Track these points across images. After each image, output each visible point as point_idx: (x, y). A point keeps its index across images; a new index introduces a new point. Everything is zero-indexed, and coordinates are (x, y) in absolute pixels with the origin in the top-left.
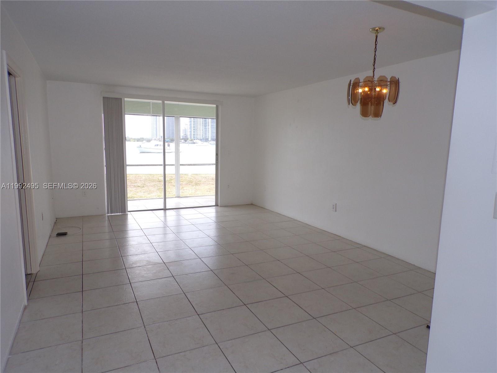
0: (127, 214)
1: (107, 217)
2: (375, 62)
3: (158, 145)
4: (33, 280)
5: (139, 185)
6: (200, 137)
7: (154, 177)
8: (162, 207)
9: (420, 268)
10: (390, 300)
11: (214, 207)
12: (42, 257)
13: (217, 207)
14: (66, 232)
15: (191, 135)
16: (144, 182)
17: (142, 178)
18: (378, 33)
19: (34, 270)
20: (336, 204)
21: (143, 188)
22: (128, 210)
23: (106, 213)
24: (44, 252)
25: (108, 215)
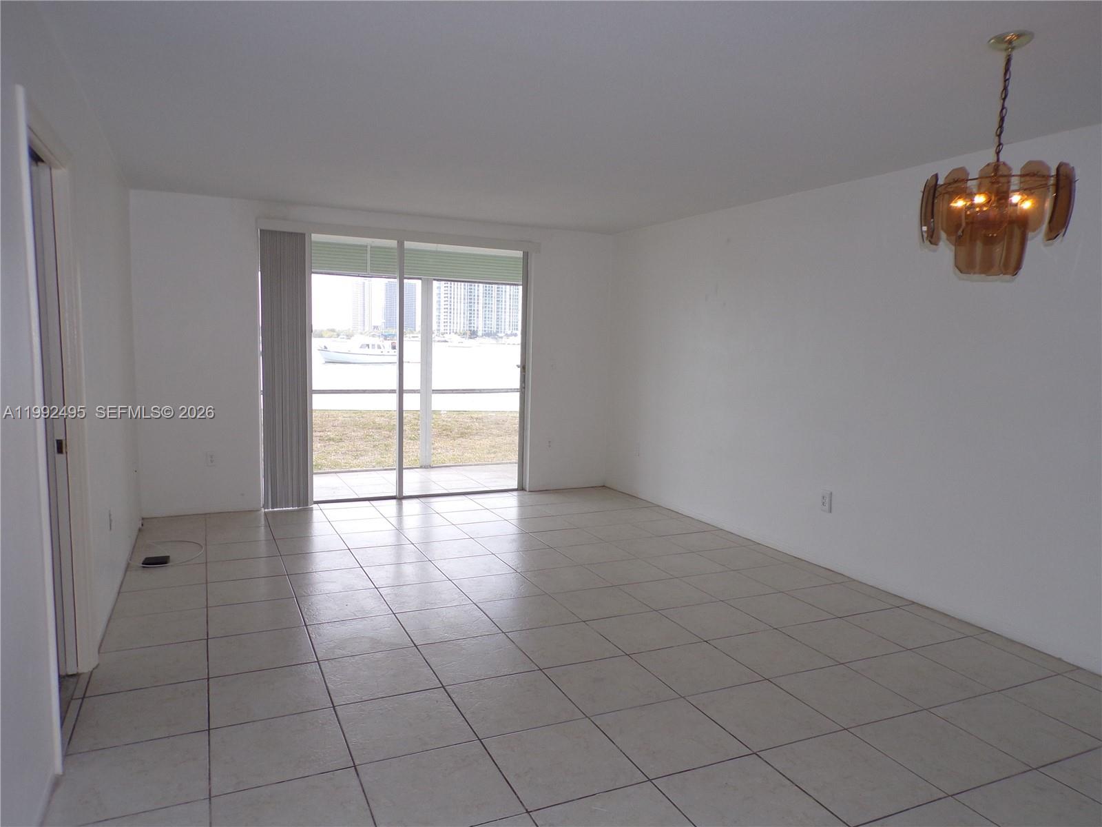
0: (312, 510)
1: (263, 514)
2: (1001, 126)
3: (368, 345)
4: (79, 694)
5: (332, 436)
6: (458, 329)
7: (362, 417)
8: (393, 493)
9: (1078, 668)
10: (1036, 769)
11: (515, 493)
12: (107, 626)
13: (521, 493)
14: (168, 555)
15: (439, 323)
16: (341, 429)
17: (338, 420)
18: (1013, 48)
19: (86, 662)
20: (831, 493)
21: (341, 444)
22: (315, 500)
23: (262, 506)
24: (113, 610)
25: (266, 510)
